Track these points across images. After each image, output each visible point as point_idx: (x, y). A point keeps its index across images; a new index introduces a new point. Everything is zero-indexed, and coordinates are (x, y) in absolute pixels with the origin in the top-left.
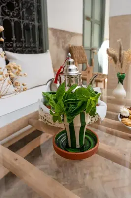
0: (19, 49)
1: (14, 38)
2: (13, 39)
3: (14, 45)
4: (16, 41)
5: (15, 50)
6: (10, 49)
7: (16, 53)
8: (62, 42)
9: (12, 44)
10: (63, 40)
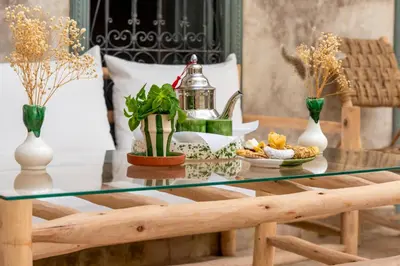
0: (145, 49)
1: (134, 20)
2: (130, 22)
3: (134, 38)
4: (139, 28)
5: (133, 53)
6: (120, 49)
7: (136, 60)
8: (298, 27)
9: (128, 36)
10: (300, 21)
